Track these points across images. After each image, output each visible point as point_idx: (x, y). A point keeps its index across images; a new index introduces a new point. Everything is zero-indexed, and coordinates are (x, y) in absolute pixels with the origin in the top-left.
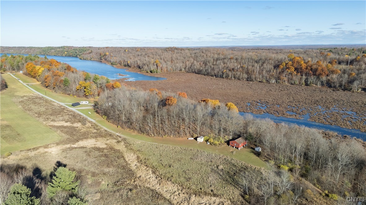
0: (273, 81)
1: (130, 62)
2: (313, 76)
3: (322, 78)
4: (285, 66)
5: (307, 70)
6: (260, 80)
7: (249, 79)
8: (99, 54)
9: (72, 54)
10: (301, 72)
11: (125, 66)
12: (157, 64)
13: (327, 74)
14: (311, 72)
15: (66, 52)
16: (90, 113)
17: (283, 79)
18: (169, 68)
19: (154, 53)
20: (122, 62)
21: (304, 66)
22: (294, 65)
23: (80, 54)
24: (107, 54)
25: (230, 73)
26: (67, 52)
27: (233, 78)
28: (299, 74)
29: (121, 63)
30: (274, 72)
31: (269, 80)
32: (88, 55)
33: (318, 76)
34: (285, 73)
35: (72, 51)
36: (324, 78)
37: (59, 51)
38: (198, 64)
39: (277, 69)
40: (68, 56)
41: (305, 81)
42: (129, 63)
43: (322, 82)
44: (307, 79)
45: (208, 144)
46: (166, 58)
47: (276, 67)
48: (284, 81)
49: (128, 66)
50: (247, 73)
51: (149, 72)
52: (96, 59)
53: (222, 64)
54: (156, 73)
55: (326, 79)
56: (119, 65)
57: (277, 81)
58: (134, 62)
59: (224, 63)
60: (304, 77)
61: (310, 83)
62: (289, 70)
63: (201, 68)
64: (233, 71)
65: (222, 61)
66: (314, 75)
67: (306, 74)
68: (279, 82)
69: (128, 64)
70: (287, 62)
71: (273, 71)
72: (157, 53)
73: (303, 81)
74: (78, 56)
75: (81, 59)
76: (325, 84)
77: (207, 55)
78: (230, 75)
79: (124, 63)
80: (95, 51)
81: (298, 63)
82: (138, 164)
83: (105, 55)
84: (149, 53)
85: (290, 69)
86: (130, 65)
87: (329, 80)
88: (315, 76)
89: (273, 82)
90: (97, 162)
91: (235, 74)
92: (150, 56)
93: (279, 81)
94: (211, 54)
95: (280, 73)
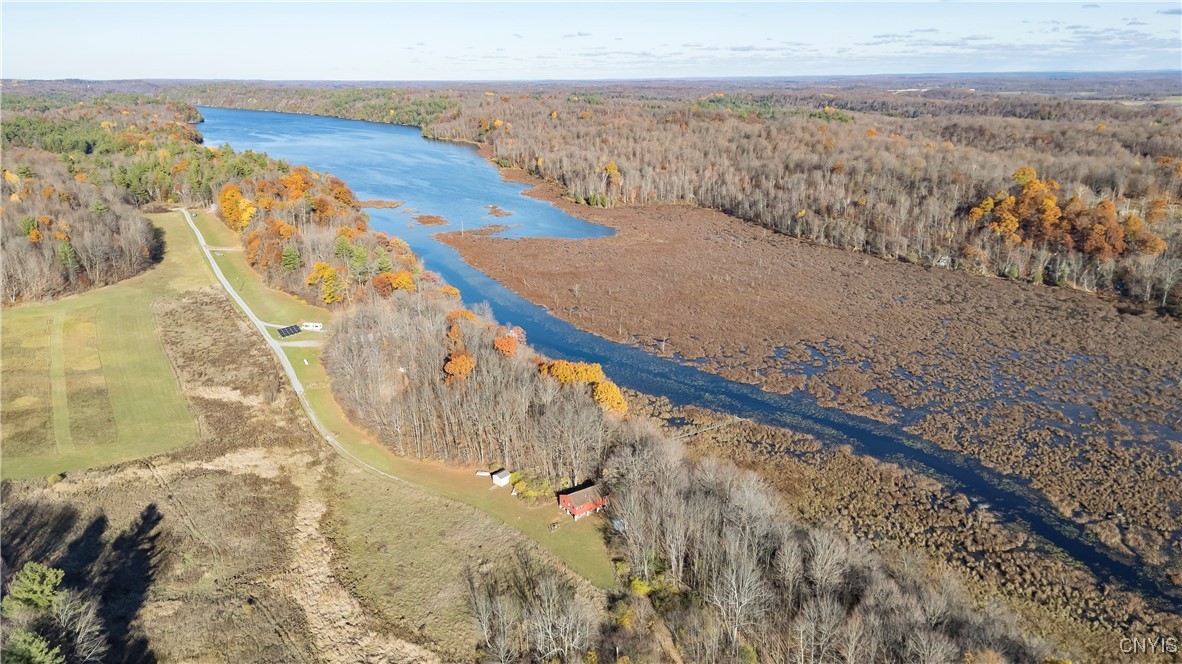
0: (944, 261)
1: (544, 162)
2: (1074, 251)
3: (1102, 262)
4: (992, 211)
5: (1059, 231)
6: (904, 255)
7: (869, 248)
8: (477, 125)
9: (407, 117)
10: (1036, 236)
11: (531, 172)
12: (609, 177)
13: (1121, 251)
14: (1069, 238)
15: (392, 111)
16: (306, 363)
17: (975, 256)
18: (647, 188)
19: (625, 131)
20: (527, 160)
21: (1052, 213)
22: (1021, 211)
23: (429, 117)
24: (499, 123)
25: (816, 224)
26: (396, 109)
27: (823, 240)
28: (1031, 242)
29: (524, 161)
30: (951, 230)
31: (930, 257)
32: (447, 126)
33: (1090, 257)
34: (985, 235)
35: (408, 109)
36: (1108, 264)
37: (374, 107)
38: (737, 179)
39: (961, 219)
40: (398, 124)
41: (1047, 268)
42: (540, 163)
43: (1102, 276)
44: (1053, 261)
45: (514, 493)
46: (649, 152)
47: (964, 211)
48: (978, 264)
49: (536, 172)
50: (870, 226)
51: (583, 202)
52: (466, 140)
53: (803, 186)
54: (600, 206)
55: (1117, 267)
56: (516, 167)
57: (953, 261)
58: (554, 163)
59: (811, 184)
60: (1045, 255)
61: (1061, 277)
62: (999, 225)
63: (740, 197)
64: (826, 215)
65: (805, 176)
66: (1079, 249)
67: (1052, 247)
68: (960, 264)
69: (537, 167)
70: (1000, 197)
71: (950, 225)
72: (631, 130)
73: (1040, 269)
74: (423, 125)
75: (425, 137)
76: (1108, 282)
77: (775, 148)
78: (816, 229)
79: (530, 160)
80: (469, 112)
81: (1036, 203)
82: (316, 534)
83: (493, 128)
84: (609, 129)
85: (1004, 224)
86: (542, 170)
87: (1126, 271)
88: (1081, 255)
89: (942, 264)
90: (228, 518)
91: (832, 225)
92: (610, 139)
93: (961, 261)
94: (792, 142)
95: (969, 233)
